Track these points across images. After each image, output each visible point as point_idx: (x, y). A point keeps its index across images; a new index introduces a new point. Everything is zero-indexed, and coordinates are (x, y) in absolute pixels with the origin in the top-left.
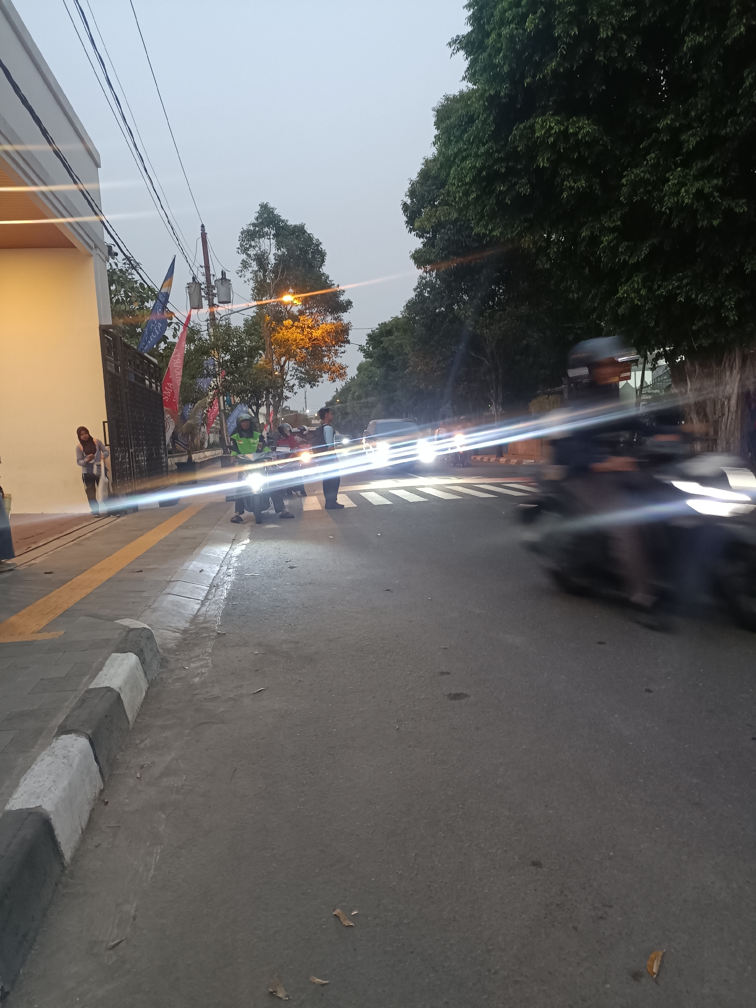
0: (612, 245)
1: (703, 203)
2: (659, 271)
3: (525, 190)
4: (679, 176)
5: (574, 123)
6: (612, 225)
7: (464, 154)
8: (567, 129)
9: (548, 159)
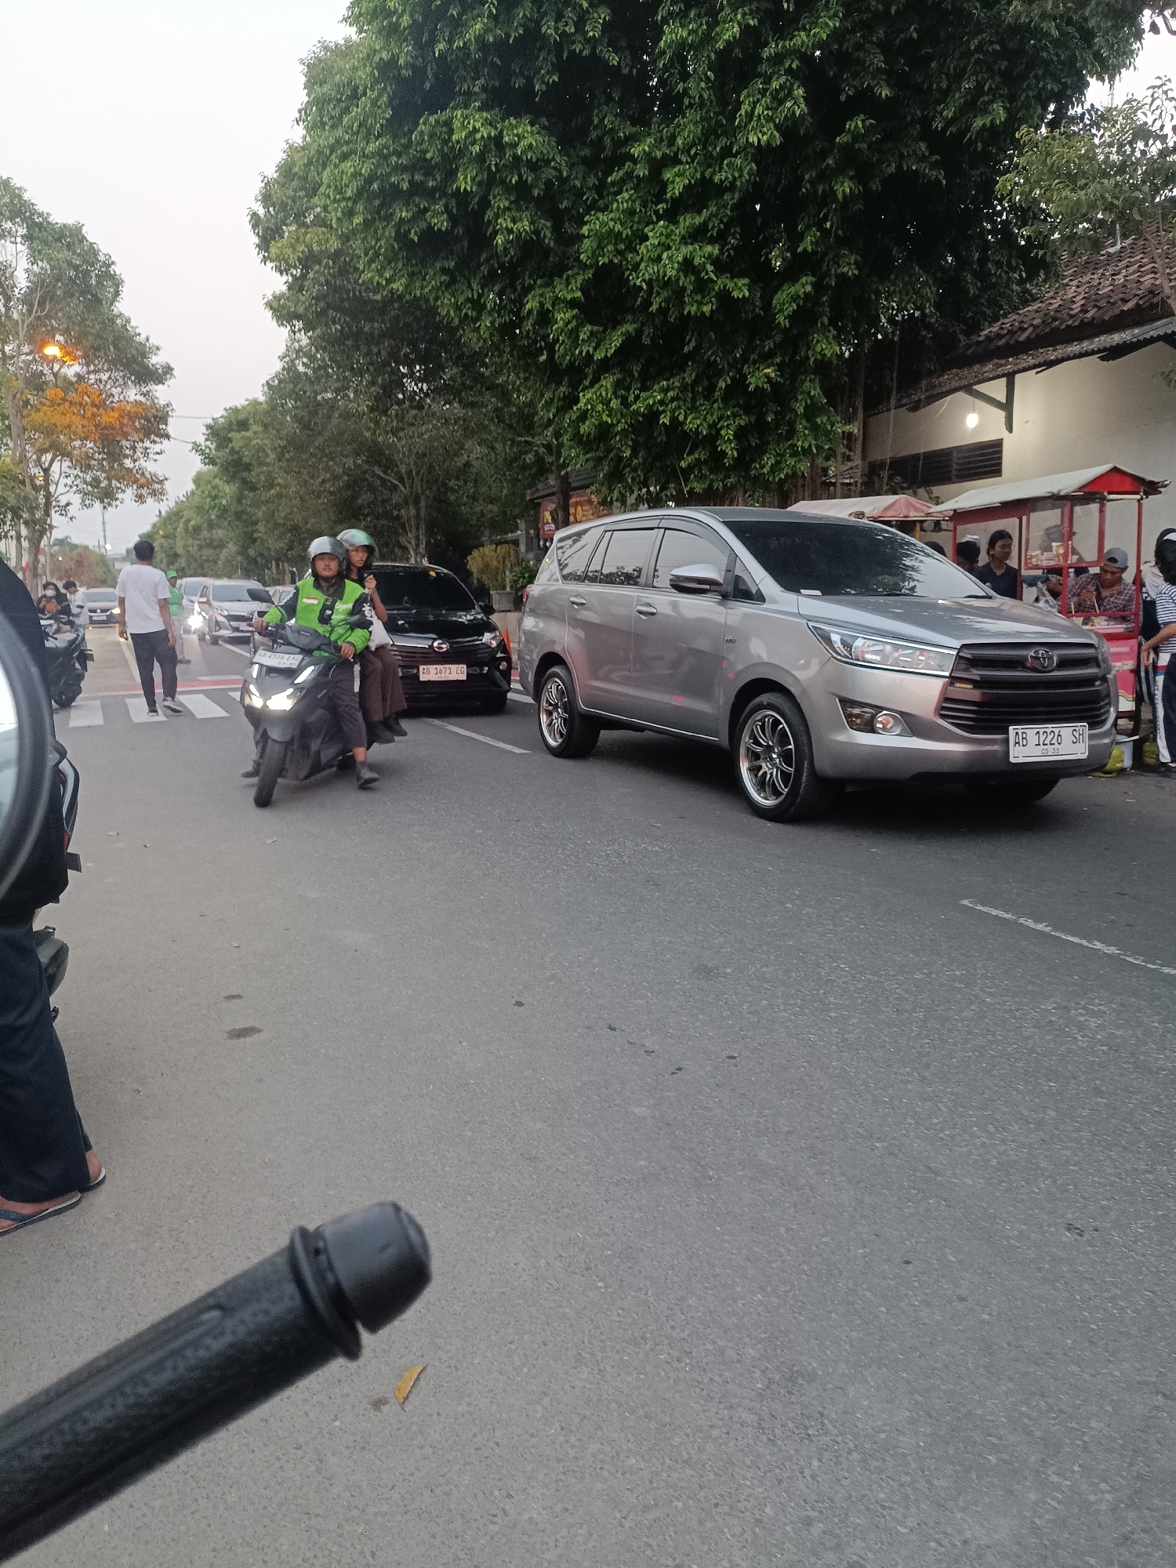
0: (570, 327)
1: (693, 278)
2: (636, 374)
3: (441, 223)
4: (662, 234)
5: (512, 127)
6: (569, 297)
7: (345, 148)
8: (500, 135)
9: (473, 179)
